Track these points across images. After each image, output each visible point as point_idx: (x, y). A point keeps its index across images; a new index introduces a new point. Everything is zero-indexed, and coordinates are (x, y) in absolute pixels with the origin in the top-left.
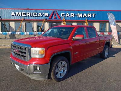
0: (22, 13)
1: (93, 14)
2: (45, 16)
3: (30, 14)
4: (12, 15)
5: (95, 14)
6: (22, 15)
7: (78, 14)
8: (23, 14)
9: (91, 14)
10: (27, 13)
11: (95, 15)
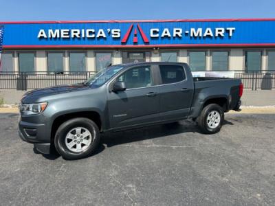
0: (62, 31)
1: (228, 29)
2: (113, 36)
3: (79, 33)
4: (39, 36)
5: (234, 29)
6: (62, 36)
7: (193, 30)
8: (62, 33)
9: (223, 30)
10: (73, 31)
11: (233, 31)
